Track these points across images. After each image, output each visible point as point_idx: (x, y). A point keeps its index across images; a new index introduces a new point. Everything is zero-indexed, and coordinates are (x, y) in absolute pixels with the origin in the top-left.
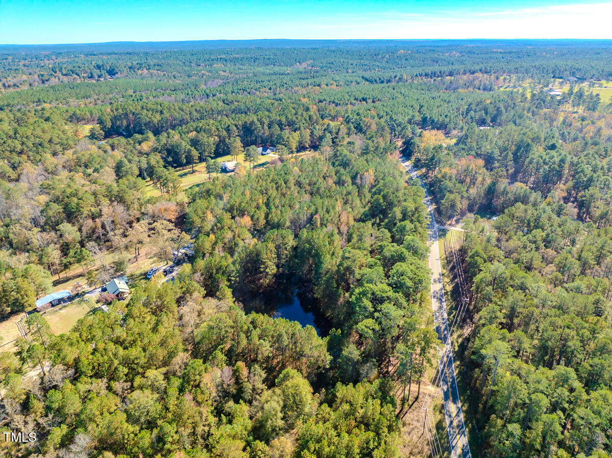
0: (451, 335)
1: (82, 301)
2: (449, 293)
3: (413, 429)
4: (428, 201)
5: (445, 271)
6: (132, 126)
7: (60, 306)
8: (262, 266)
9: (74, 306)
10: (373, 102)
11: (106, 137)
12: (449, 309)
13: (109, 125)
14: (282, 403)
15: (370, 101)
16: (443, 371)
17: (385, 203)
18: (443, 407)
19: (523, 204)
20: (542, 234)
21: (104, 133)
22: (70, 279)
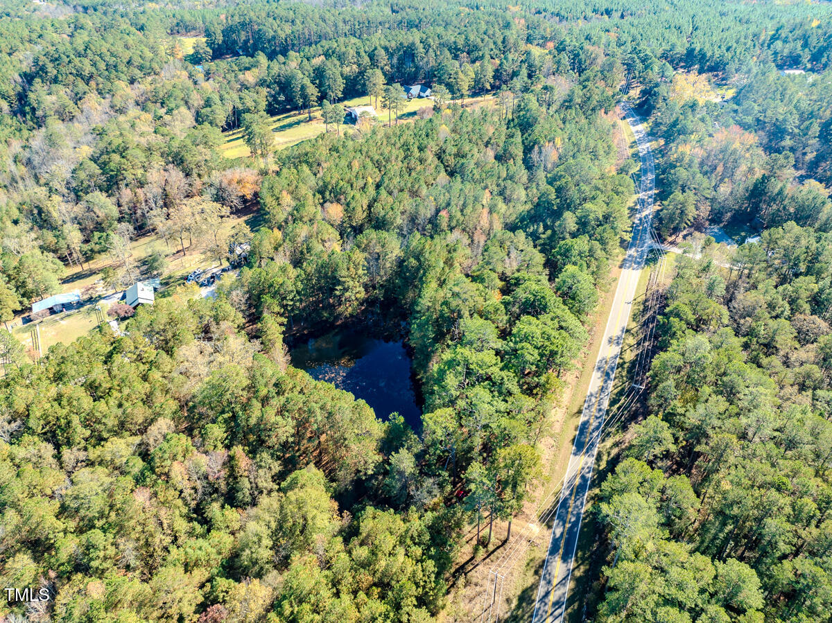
0: (603, 440)
1: (94, 309)
2: (626, 366)
3: (479, 594)
4: (650, 197)
5: (633, 325)
6: (251, 42)
7: (62, 315)
8: (340, 287)
9: (80, 316)
10: (622, 17)
11: (214, 58)
12: (616, 394)
13: (220, 39)
14: (274, 525)
15: (616, 15)
16: (566, 500)
17: (558, 201)
18: (543, 564)
19: (798, 224)
20: (812, 286)
21: (211, 51)
22: (94, 273)
